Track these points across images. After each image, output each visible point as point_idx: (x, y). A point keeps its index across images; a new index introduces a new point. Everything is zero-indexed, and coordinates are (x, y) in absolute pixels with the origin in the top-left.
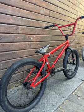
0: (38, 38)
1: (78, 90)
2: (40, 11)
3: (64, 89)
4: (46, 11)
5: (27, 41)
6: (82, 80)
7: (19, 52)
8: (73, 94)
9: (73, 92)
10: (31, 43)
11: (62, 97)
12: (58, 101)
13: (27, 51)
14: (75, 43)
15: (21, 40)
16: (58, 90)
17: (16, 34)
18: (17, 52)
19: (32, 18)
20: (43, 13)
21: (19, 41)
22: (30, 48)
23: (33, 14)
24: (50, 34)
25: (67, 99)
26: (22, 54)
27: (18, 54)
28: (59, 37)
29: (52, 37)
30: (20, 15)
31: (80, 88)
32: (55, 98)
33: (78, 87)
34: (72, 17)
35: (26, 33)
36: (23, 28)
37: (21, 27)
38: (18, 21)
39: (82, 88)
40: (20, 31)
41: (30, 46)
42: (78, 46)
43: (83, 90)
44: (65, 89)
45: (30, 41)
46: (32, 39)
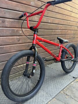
0: (28, 32)
1: (68, 89)
2: (30, 3)
3: (52, 86)
4: (37, 3)
5: (15, 35)
6: (74, 78)
7: (6, 47)
8: (62, 92)
9: (62, 90)
10: (20, 37)
11: (49, 95)
12: (44, 99)
13: (15, 46)
14: (70, 37)
15: (8, 34)
16: (47, 87)
17: (3, 27)
18: (3, 47)
19: (20, 10)
20: (34, 5)
21: (7, 35)
22: (18, 43)
23: (22, 6)
24: (42, 28)
25: (54, 98)
26: (10, 49)
27: (5, 49)
28: (52, 31)
29: (44, 31)
30: (7, 7)
31: (70, 86)
32: (42, 97)
33: (68, 85)
34: (68, 10)
35: (14, 27)
36: (11, 21)
37: (8, 20)
38: (5, 13)
39: (72, 86)
40: (7, 24)
41: (19, 41)
42: (74, 41)
43: (73, 88)
44: (54, 87)
45: (18, 35)
46: (21, 33)
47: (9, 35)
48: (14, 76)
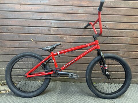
0: (72, 39)
5: (59, 41)
35: (58, 34)
38: (51, 24)
45: (62, 41)
46: (65, 39)
47: (53, 41)
48: (54, 79)
